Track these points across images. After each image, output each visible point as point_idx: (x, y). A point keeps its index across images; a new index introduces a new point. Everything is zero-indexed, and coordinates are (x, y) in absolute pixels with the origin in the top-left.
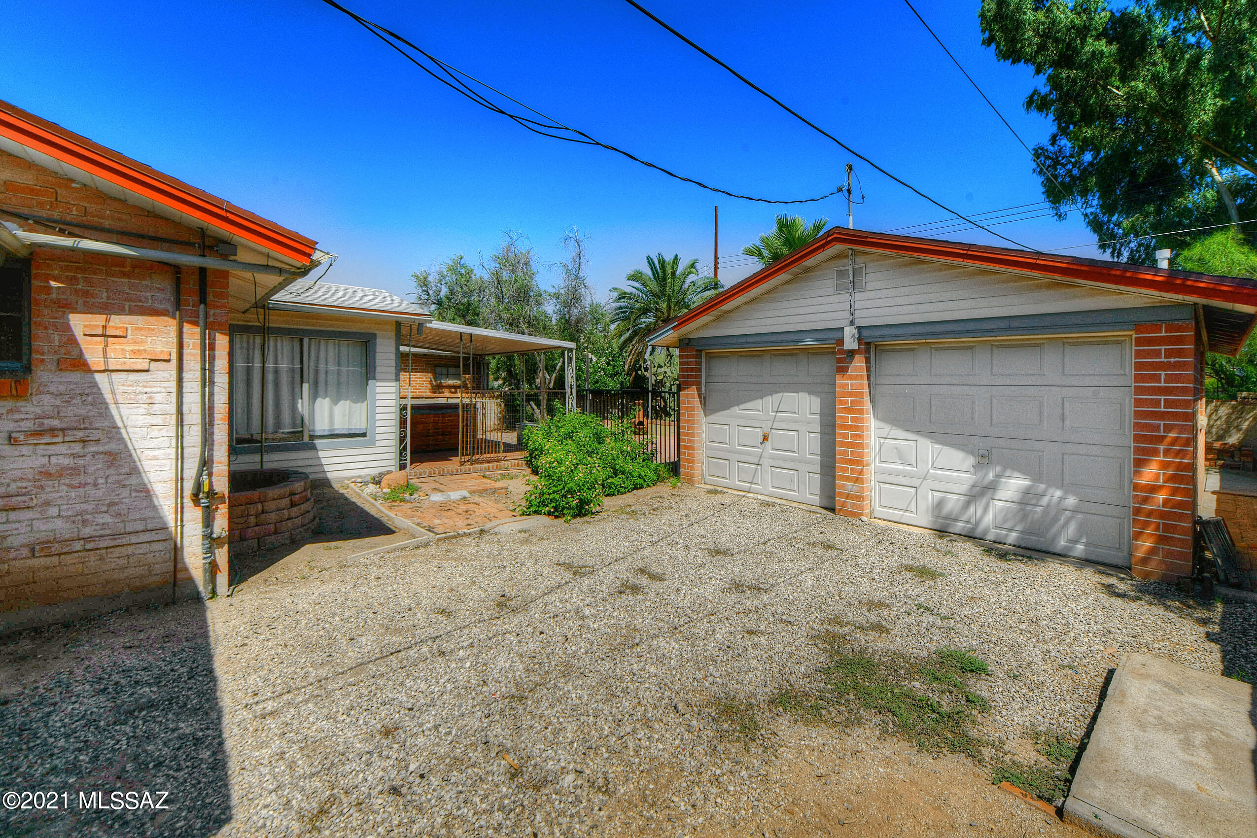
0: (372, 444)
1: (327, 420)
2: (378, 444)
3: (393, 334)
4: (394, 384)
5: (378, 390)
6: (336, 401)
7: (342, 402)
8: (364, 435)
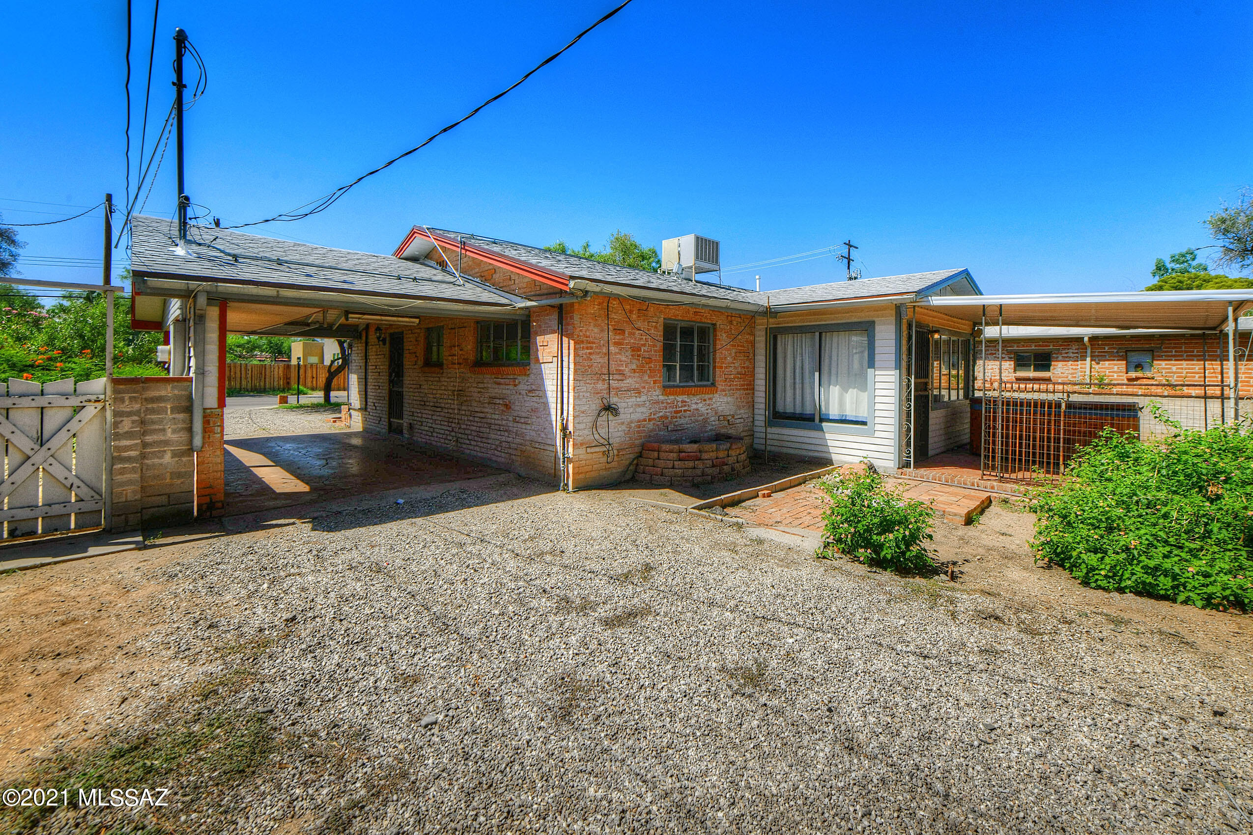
0: (872, 434)
1: (836, 406)
2: (877, 434)
3: (893, 319)
4: (893, 373)
5: (878, 379)
6: (845, 389)
7: (850, 390)
8: (864, 423)
